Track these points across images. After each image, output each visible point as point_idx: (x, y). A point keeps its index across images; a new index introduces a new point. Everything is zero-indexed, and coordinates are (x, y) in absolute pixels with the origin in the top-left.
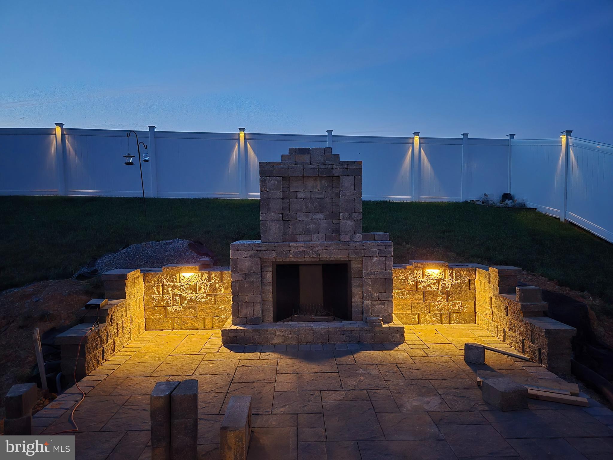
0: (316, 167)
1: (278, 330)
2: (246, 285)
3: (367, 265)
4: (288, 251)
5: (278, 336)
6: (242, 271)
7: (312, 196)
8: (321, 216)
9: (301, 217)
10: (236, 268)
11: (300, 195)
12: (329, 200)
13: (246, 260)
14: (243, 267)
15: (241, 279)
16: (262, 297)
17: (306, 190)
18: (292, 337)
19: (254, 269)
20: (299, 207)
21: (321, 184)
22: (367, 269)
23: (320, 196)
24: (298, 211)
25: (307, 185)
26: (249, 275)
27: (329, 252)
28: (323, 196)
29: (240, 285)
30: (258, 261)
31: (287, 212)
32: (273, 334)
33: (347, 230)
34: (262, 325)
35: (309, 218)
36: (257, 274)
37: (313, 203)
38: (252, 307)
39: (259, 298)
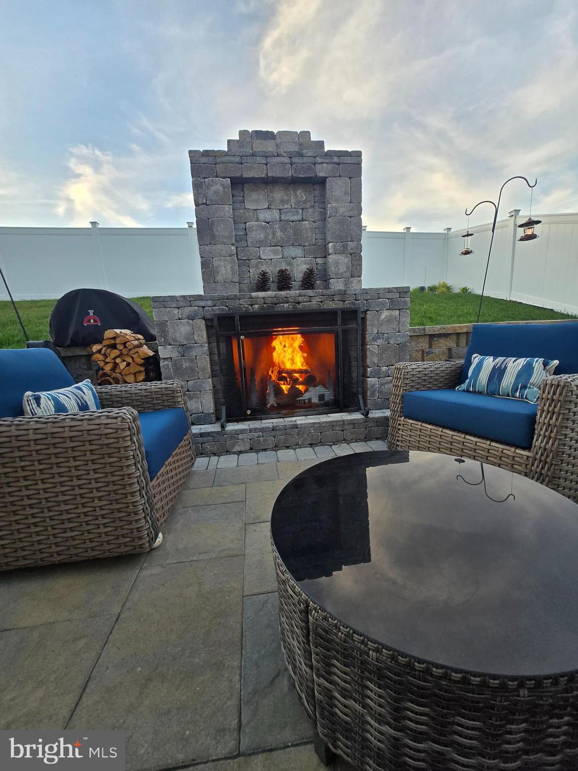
1: (242, 431)
2: (185, 365)
3: (372, 325)
4: (250, 307)
5: (242, 439)
6: (177, 341)
7: (283, 218)
8: (297, 251)
9: (266, 253)
10: (165, 337)
11: (263, 216)
12: (309, 224)
13: (181, 323)
14: (178, 335)
15: (175, 355)
16: (213, 382)
17: (273, 207)
18: (264, 440)
19: (196, 338)
20: (262, 236)
21: (296, 195)
22: (371, 330)
23: (295, 218)
24: (260, 244)
25: (273, 197)
26: (189, 348)
27: (314, 304)
28: (299, 217)
29: (174, 365)
30: (202, 324)
31: (243, 245)
32: (235, 437)
33: (341, 271)
34: (216, 425)
35: (279, 255)
36: (202, 346)
37: (283, 229)
38: (198, 398)
39: (208, 384)
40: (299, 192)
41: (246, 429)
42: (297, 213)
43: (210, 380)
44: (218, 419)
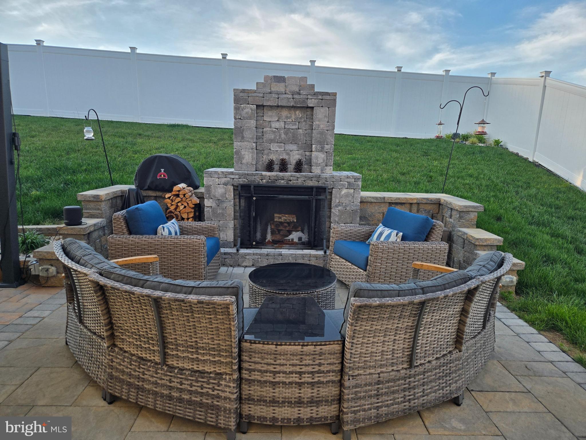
0: (290, 96)
1: (249, 254)
2: (219, 211)
3: (336, 197)
4: (261, 181)
5: (248, 259)
6: (216, 197)
7: (286, 127)
8: (294, 147)
9: (274, 147)
10: (209, 194)
11: (274, 125)
12: (303, 131)
13: (219, 187)
14: (217, 194)
15: (214, 205)
16: (234, 223)
17: (281, 120)
18: (261, 261)
19: (227, 196)
20: (273, 137)
21: (295, 114)
22: (335, 201)
23: (294, 127)
24: (271, 141)
25: (281, 114)
26: (222, 201)
27: (300, 182)
28: (297, 127)
29: (213, 211)
30: (231, 188)
31: (260, 141)
32: (244, 257)
33: (319, 162)
34: (234, 249)
35: (282, 148)
36: (230, 201)
37: (286, 134)
38: (224, 231)
39: (231, 224)
40: (297, 112)
41: (251, 253)
42: (296, 124)
43: (233, 222)
44: (235, 246)
